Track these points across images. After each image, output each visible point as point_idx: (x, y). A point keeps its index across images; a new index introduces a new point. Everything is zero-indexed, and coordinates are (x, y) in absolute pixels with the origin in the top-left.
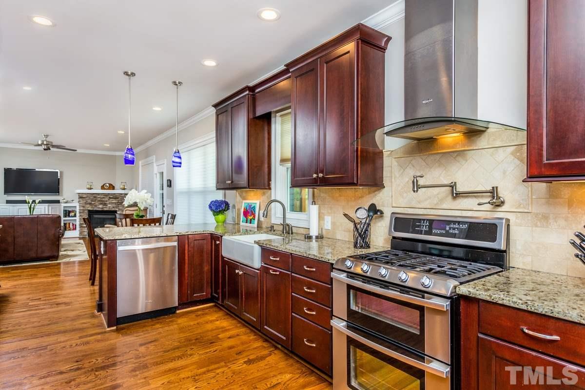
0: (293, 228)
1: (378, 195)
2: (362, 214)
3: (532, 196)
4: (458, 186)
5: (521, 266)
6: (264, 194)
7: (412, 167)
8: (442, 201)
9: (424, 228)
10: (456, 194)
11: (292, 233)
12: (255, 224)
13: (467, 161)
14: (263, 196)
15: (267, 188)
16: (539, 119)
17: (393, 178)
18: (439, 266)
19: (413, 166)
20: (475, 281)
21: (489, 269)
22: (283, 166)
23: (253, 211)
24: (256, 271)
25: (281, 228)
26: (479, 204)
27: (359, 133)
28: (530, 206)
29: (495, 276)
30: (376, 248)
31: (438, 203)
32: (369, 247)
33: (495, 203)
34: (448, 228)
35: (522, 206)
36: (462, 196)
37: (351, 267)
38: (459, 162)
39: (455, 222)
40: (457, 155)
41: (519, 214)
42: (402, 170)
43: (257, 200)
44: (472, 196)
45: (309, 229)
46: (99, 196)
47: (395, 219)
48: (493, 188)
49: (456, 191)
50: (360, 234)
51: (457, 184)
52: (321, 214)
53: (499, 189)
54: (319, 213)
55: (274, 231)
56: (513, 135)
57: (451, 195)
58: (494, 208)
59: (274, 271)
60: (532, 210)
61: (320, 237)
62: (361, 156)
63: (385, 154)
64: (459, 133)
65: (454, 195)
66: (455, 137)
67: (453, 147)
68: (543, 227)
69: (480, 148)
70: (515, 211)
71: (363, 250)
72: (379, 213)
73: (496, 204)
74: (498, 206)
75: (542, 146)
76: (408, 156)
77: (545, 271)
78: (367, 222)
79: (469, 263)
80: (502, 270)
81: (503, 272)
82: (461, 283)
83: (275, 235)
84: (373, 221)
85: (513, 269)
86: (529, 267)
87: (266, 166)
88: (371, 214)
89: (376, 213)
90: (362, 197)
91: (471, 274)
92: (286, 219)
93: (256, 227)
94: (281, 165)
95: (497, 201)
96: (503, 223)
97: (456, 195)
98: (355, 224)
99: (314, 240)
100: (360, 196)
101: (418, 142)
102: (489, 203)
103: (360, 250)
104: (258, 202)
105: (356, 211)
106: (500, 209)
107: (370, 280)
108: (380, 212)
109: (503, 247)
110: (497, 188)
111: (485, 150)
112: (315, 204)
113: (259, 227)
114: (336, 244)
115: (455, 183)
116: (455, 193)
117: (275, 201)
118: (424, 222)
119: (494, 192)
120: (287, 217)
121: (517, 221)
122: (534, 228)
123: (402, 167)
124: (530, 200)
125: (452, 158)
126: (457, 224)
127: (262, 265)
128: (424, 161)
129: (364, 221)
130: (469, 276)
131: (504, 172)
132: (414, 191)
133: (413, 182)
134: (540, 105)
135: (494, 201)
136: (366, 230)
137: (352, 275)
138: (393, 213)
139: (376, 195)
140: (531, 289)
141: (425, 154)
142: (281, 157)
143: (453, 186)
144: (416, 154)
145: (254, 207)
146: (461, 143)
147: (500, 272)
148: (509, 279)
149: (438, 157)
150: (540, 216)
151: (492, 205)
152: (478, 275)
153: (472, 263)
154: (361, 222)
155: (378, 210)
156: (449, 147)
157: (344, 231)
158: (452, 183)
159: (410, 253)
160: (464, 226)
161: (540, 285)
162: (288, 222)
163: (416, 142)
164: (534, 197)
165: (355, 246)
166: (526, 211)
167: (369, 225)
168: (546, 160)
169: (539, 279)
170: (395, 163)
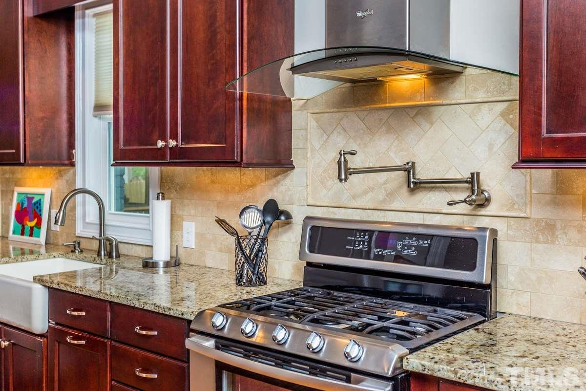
0: (119, 244)
1: (282, 182)
2: (253, 219)
3: (531, 190)
4: (418, 169)
5: (514, 310)
6: (60, 175)
7: (342, 132)
8: (391, 195)
9: (361, 246)
10: (415, 183)
11: (118, 256)
12: (42, 239)
13: (432, 124)
14: (57, 178)
15: (67, 162)
16: (537, 61)
17: (309, 150)
18: (380, 318)
19: (345, 130)
20: (437, 345)
21: (462, 319)
22: (100, 118)
23: (38, 211)
24: (39, 339)
25: (95, 245)
26: (450, 204)
27: (245, 64)
28: (529, 206)
29: (472, 331)
30: (278, 285)
31: (385, 199)
32: (263, 282)
33: (475, 201)
34: (399, 247)
35: (516, 206)
36: (425, 188)
37: (224, 327)
38: (420, 125)
39: (411, 235)
40: (417, 114)
41: (512, 221)
42: (325, 137)
43: (45, 186)
44: (440, 187)
45: (152, 246)
47: (311, 229)
48: (472, 174)
49: (414, 178)
50: (247, 258)
51: (416, 164)
52: (175, 218)
53: (482, 177)
54: (172, 215)
55: (82, 251)
56: (504, 83)
57: (406, 186)
58: (474, 209)
59: (76, 338)
60: (531, 214)
61: (173, 264)
62: (248, 109)
63: (296, 105)
64: (419, 75)
65: (412, 186)
66: (413, 79)
67: (410, 99)
68: (548, 243)
69: (453, 102)
70: (506, 214)
71: (253, 288)
72: (283, 218)
73: (477, 203)
74: (481, 206)
75: (540, 109)
76: (335, 110)
77: (549, 318)
78: (262, 234)
79: (433, 308)
80: (484, 318)
81: (486, 324)
82: (412, 351)
83: (83, 260)
84: (273, 231)
85: (502, 316)
86: (525, 312)
87: (64, 116)
88: (269, 219)
89: (278, 218)
90: (253, 186)
91: (431, 331)
92: (106, 228)
93: (44, 243)
94: (95, 116)
95: (479, 198)
96: (486, 236)
97: (416, 186)
98: (238, 239)
99: (161, 271)
100: (249, 182)
101: (353, 85)
102: (465, 201)
103: (248, 289)
104: (47, 192)
105: (241, 214)
106: (483, 212)
107: (257, 350)
108: (284, 215)
109: (486, 279)
110: (478, 174)
111: (461, 106)
112: (163, 199)
113: (49, 244)
114: (203, 278)
115: (413, 163)
116: (413, 182)
117: (84, 191)
118: (360, 235)
119: (473, 182)
120: (107, 222)
121: (509, 232)
122: (534, 245)
123: (326, 131)
124: (528, 195)
125: (408, 117)
126: (414, 239)
127: (50, 327)
128: (363, 121)
129: (255, 232)
130: (427, 335)
131: (491, 147)
132: (341, 180)
133: (339, 163)
134: (538, 37)
135: (474, 197)
136: (259, 250)
137: (225, 343)
138: (308, 218)
139: (278, 182)
140: (521, 354)
141: (363, 108)
142: (96, 100)
143: (409, 169)
144: (349, 107)
145: (39, 203)
146: (423, 91)
147: (480, 323)
148: (491, 337)
149: (385, 115)
150: (543, 224)
151: (471, 204)
152: (443, 331)
153: (438, 309)
154: (250, 233)
155: (283, 212)
156: (402, 98)
157: (221, 251)
158: (408, 163)
159: (336, 294)
160: (426, 242)
161: (536, 344)
162: (110, 233)
163: (348, 85)
164: (533, 191)
165: (239, 282)
166: (522, 215)
167: (264, 240)
168: (547, 133)
169: (536, 333)
170: (312, 123)
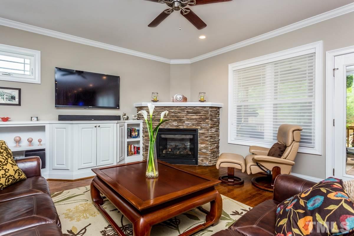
46: (172, 111)
